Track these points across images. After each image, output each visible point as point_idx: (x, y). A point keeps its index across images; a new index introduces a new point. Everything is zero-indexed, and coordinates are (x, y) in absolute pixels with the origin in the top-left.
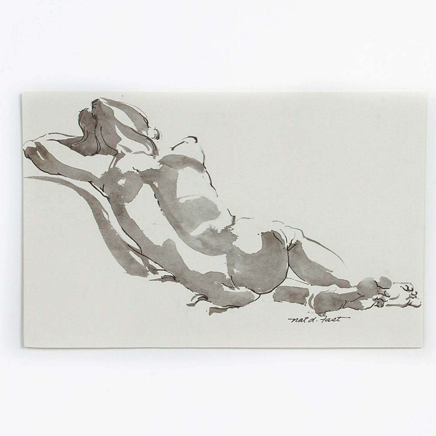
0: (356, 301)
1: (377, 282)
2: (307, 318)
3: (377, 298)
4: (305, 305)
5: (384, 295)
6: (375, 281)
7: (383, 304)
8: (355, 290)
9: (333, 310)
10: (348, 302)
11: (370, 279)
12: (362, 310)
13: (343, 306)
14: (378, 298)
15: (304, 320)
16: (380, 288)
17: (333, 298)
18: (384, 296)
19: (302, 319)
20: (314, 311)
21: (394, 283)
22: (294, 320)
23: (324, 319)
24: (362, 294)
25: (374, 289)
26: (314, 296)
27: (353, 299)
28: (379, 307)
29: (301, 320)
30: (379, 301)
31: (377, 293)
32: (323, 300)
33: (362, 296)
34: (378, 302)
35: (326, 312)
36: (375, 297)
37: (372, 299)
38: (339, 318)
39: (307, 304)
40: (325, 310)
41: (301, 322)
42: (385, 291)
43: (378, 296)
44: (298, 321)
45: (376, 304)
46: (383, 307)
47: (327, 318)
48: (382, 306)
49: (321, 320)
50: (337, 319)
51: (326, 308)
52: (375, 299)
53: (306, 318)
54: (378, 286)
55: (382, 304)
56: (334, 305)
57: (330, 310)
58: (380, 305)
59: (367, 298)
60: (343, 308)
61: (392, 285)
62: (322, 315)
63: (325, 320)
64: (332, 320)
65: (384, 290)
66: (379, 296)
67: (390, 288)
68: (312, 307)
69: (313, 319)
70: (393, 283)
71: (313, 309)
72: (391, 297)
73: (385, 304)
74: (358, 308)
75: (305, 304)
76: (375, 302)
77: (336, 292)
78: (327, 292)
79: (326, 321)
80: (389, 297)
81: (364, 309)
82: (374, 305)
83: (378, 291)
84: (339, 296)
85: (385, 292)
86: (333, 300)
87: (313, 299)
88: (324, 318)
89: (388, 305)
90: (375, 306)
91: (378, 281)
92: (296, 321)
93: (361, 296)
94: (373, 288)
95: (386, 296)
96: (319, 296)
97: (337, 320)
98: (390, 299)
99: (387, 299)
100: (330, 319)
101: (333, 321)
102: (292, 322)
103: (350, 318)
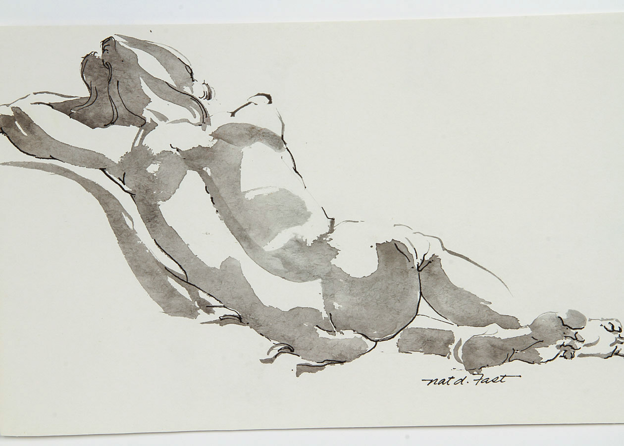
0: (530, 350)
1: (562, 318)
2: (453, 378)
3: (563, 345)
4: (449, 358)
5: (574, 339)
6: (559, 317)
7: (573, 353)
8: (528, 331)
9: (492, 365)
10: (517, 351)
11: (550, 313)
12: (539, 364)
13: (508, 358)
14: (565, 344)
15: (448, 382)
16: (567, 329)
17: (492, 346)
18: (575, 341)
19: (444, 380)
20: (462, 366)
21: (590, 320)
22: (432, 381)
23: (479, 380)
24: (539, 339)
25: (558, 330)
26: (463, 343)
27: (524, 346)
28: (567, 359)
29: (443, 382)
30: (566, 348)
31: (563, 336)
32: (476, 349)
33: (539, 341)
34: (566, 351)
35: (482, 368)
36: (560, 342)
37: (555, 345)
38: (504, 377)
39: (452, 356)
40: (481, 364)
41: (443, 384)
42: (577, 333)
43: (564, 340)
44: (437, 382)
45: (562, 354)
46: (573, 359)
47: (484, 378)
48: (572, 357)
49: (474, 380)
50: (500, 378)
51: (482, 361)
52: (561, 346)
53: (450, 378)
54: (564, 325)
55: (571, 353)
56: (494, 356)
57: (488, 365)
58: (568, 355)
59: (547, 345)
60: (509, 361)
61: (588, 322)
62: (475, 373)
63: (481, 380)
64: (492, 381)
65: (574, 331)
66: (567, 341)
67: (584, 327)
68: (459, 361)
69: (461, 379)
70: (588, 320)
71: (461, 363)
72: (585, 343)
73: (577, 353)
74: (533, 360)
75: (449, 355)
76: (561, 351)
77: (497, 336)
78: (483, 336)
79: (482, 382)
80: (583, 341)
81: (542, 362)
82: (559, 356)
83: (564, 333)
84: (502, 343)
85: (576, 335)
86: (493, 348)
87: (461, 348)
88: (479, 377)
89: (581, 355)
90: (561, 356)
91: (564, 317)
92: (435, 384)
93: (537, 341)
94: (555, 328)
95: (578, 341)
96: (470, 343)
97: (501, 381)
98: (584, 346)
99: (578, 345)
100: (489, 379)
101: (494, 382)
102: (428, 385)
103: (520, 376)
